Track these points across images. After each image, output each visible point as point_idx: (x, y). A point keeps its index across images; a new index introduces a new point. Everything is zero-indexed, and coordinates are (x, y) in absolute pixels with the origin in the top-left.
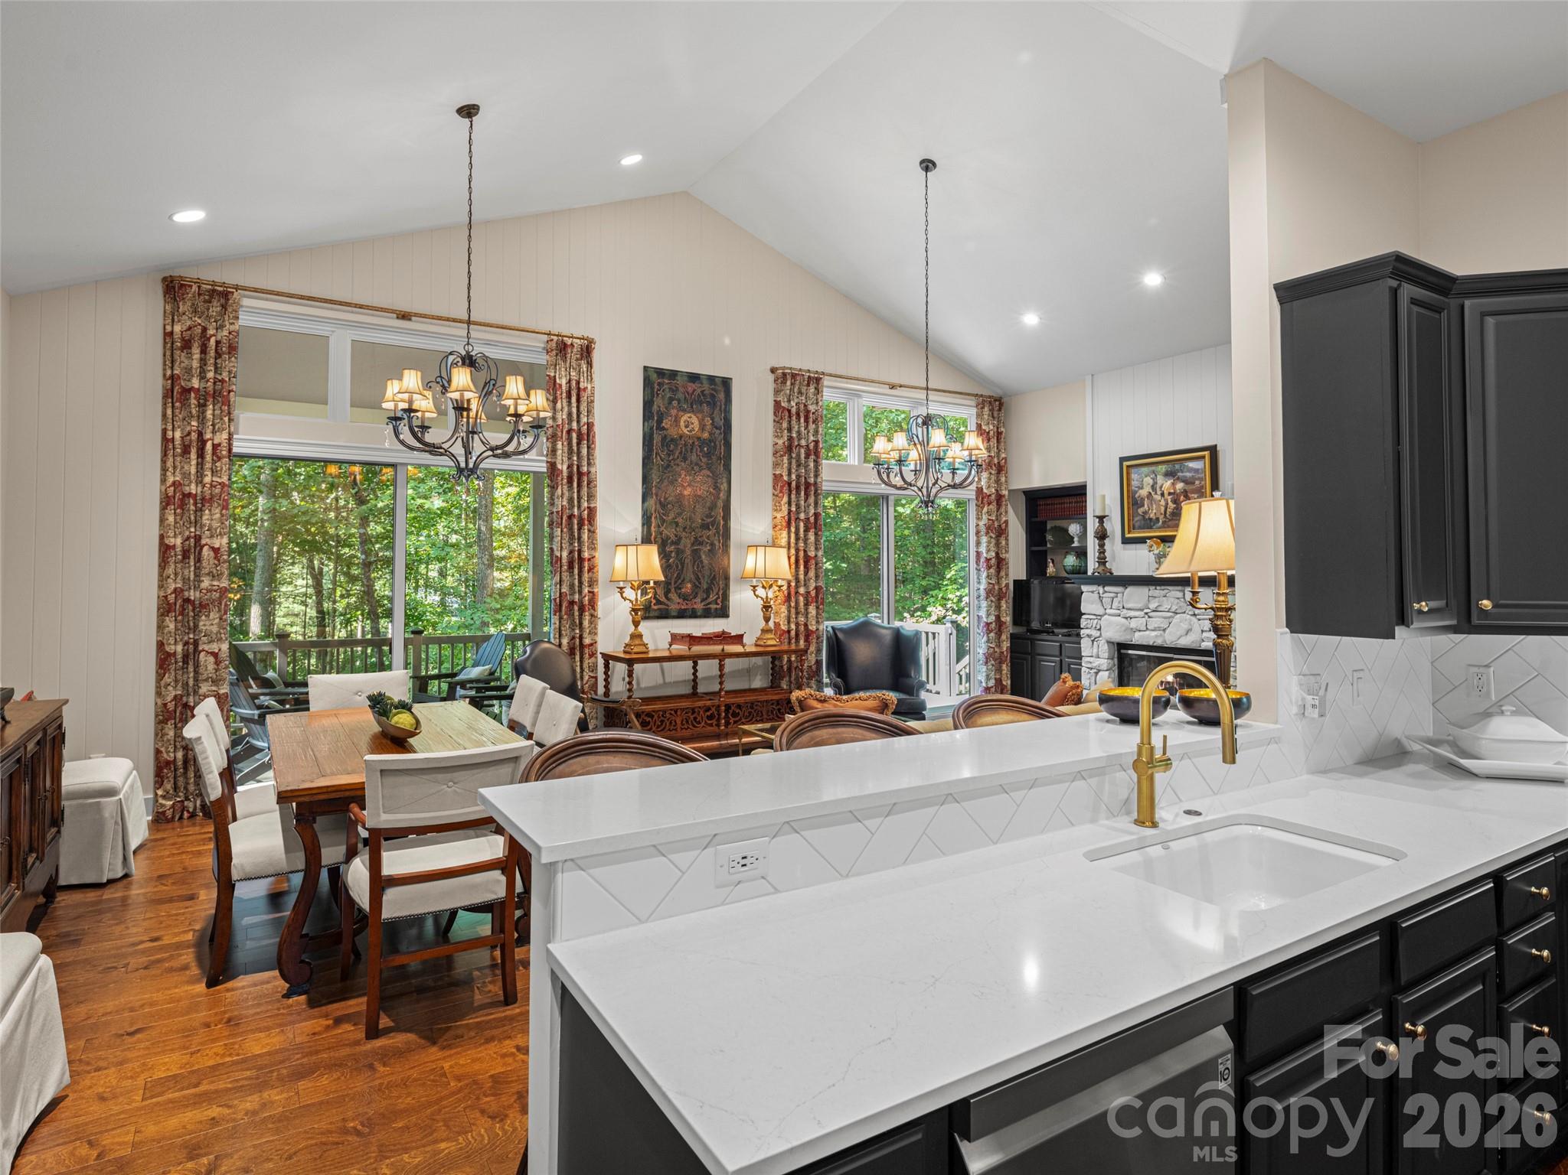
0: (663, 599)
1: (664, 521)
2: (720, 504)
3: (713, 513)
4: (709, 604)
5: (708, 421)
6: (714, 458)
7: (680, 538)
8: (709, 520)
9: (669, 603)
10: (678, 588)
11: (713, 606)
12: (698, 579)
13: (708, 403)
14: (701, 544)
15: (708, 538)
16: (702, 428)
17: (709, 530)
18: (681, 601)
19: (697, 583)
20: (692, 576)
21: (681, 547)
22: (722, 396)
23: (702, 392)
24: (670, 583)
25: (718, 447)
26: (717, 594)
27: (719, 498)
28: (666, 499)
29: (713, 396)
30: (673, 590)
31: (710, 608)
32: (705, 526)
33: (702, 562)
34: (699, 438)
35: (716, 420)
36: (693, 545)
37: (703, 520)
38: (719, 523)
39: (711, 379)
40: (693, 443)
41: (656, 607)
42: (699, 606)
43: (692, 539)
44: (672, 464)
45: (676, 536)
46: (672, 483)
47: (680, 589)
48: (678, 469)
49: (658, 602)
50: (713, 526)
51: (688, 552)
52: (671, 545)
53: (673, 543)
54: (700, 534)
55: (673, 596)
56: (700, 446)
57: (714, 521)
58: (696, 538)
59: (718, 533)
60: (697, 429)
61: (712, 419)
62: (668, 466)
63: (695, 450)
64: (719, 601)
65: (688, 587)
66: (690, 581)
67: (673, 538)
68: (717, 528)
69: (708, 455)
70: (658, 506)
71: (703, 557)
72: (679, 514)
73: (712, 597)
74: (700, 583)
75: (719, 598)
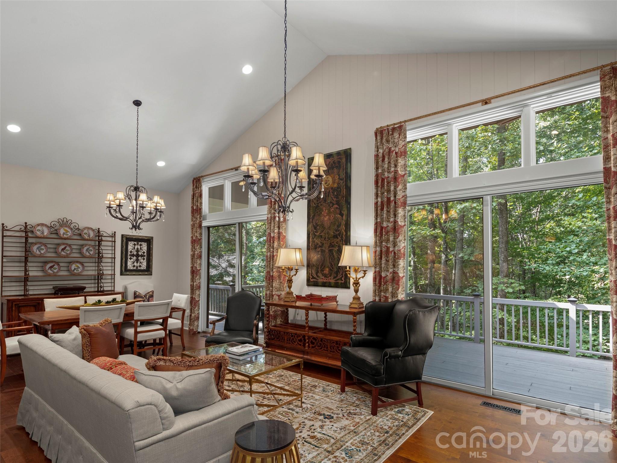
0: (315, 276)
1: (315, 235)
2: (343, 223)
3: (339, 229)
4: (338, 280)
5: (337, 177)
6: (340, 197)
7: (323, 244)
8: (338, 233)
9: (318, 278)
10: (322, 271)
11: (340, 281)
12: (332, 265)
13: (337, 167)
14: (333, 246)
15: (337, 243)
16: (334, 182)
17: (338, 238)
18: (323, 277)
19: (331, 268)
20: (329, 265)
21: (323, 248)
22: (344, 160)
23: (334, 162)
24: (318, 268)
25: (342, 190)
26: (342, 274)
27: (342, 219)
28: (316, 224)
29: (339, 162)
30: (320, 272)
31: (338, 282)
32: (335, 237)
33: (334, 256)
34: (332, 188)
35: (341, 175)
36: (329, 247)
37: (334, 233)
38: (343, 234)
39: (338, 153)
40: (329, 191)
41: (312, 280)
42: (332, 281)
43: (329, 244)
44: (319, 205)
45: (321, 243)
46: (319, 215)
47: (323, 271)
48: (321, 207)
49: (313, 278)
50: (339, 236)
51: (327, 251)
52: (319, 248)
53: (320, 247)
54: (332, 241)
55: (320, 274)
56: (332, 192)
57: (340, 233)
58: (330, 243)
59: (342, 240)
60: (331, 183)
61: (339, 176)
62: (318, 206)
63: (330, 195)
64: (343, 279)
65: (327, 271)
66: (328, 267)
67: (320, 244)
68: (342, 237)
69: (337, 197)
70: (313, 228)
71: (335, 253)
72: (322, 231)
73: (339, 276)
74: (333, 268)
75: (343, 277)
